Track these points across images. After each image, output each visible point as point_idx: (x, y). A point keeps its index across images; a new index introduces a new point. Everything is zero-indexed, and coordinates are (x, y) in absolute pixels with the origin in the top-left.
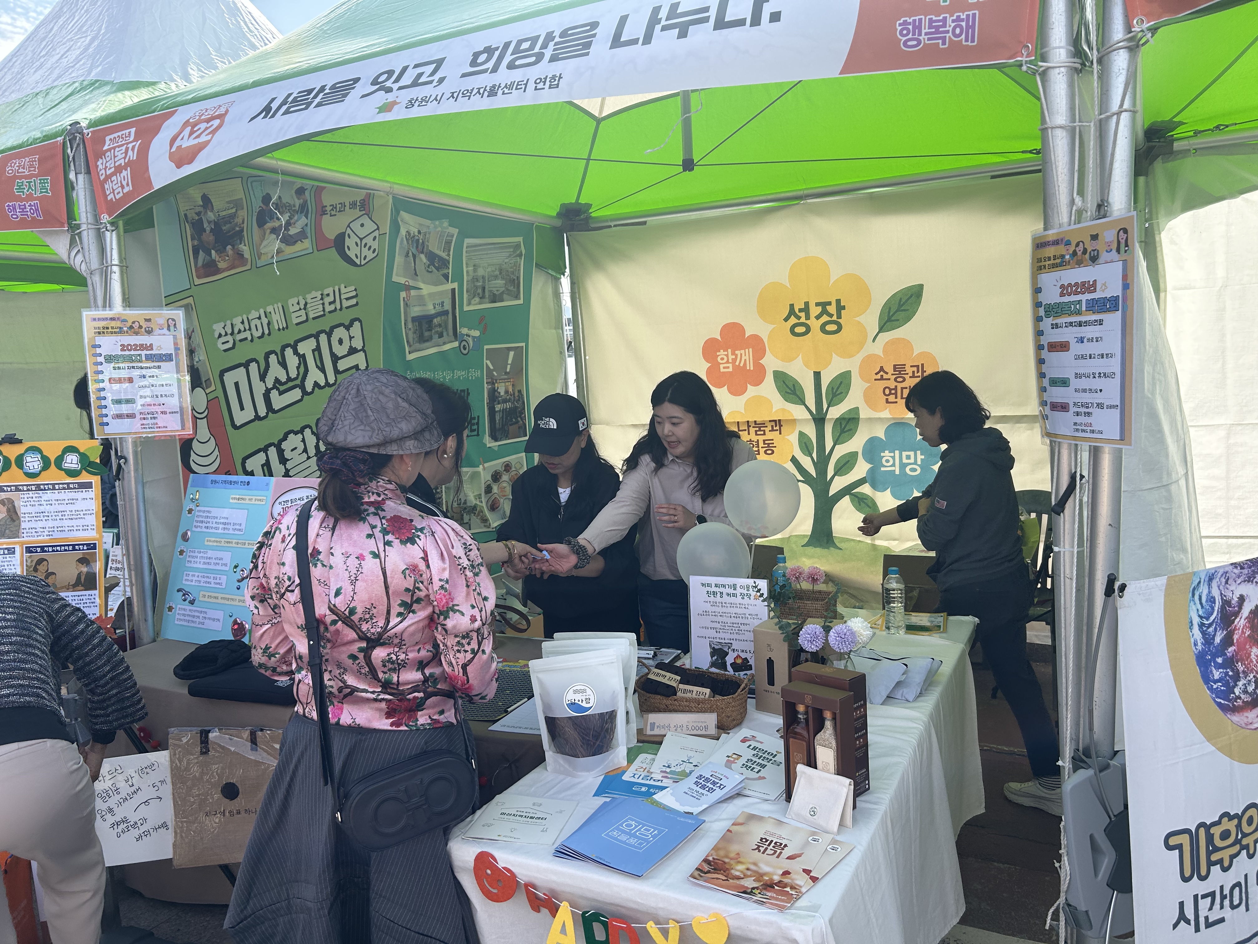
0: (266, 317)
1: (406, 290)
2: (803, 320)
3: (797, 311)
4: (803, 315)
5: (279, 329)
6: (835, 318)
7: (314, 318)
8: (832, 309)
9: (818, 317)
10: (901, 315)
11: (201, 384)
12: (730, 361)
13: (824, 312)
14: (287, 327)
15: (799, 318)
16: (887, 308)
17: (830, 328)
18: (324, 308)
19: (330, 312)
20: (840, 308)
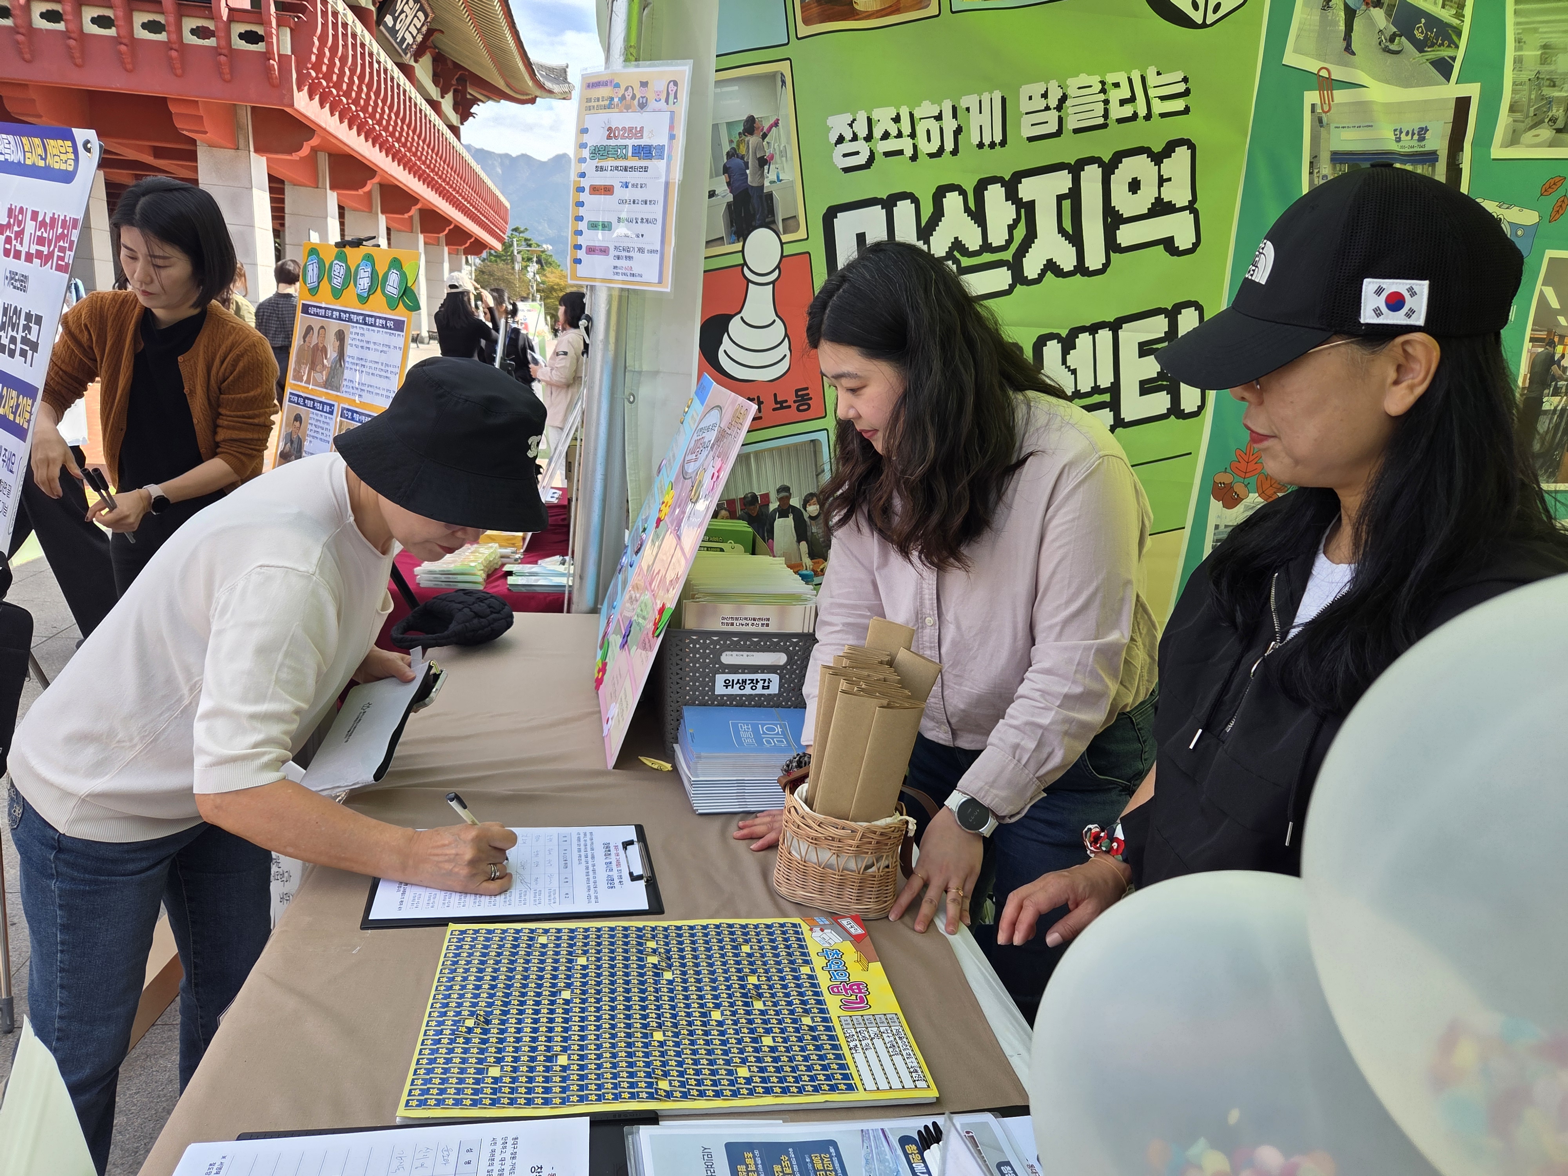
0: (955, 116)
1: (1321, 89)
5: (981, 145)
7: (1076, 131)
11: (774, 222)
14: (1003, 143)
18: (1106, 111)
19: (1120, 121)
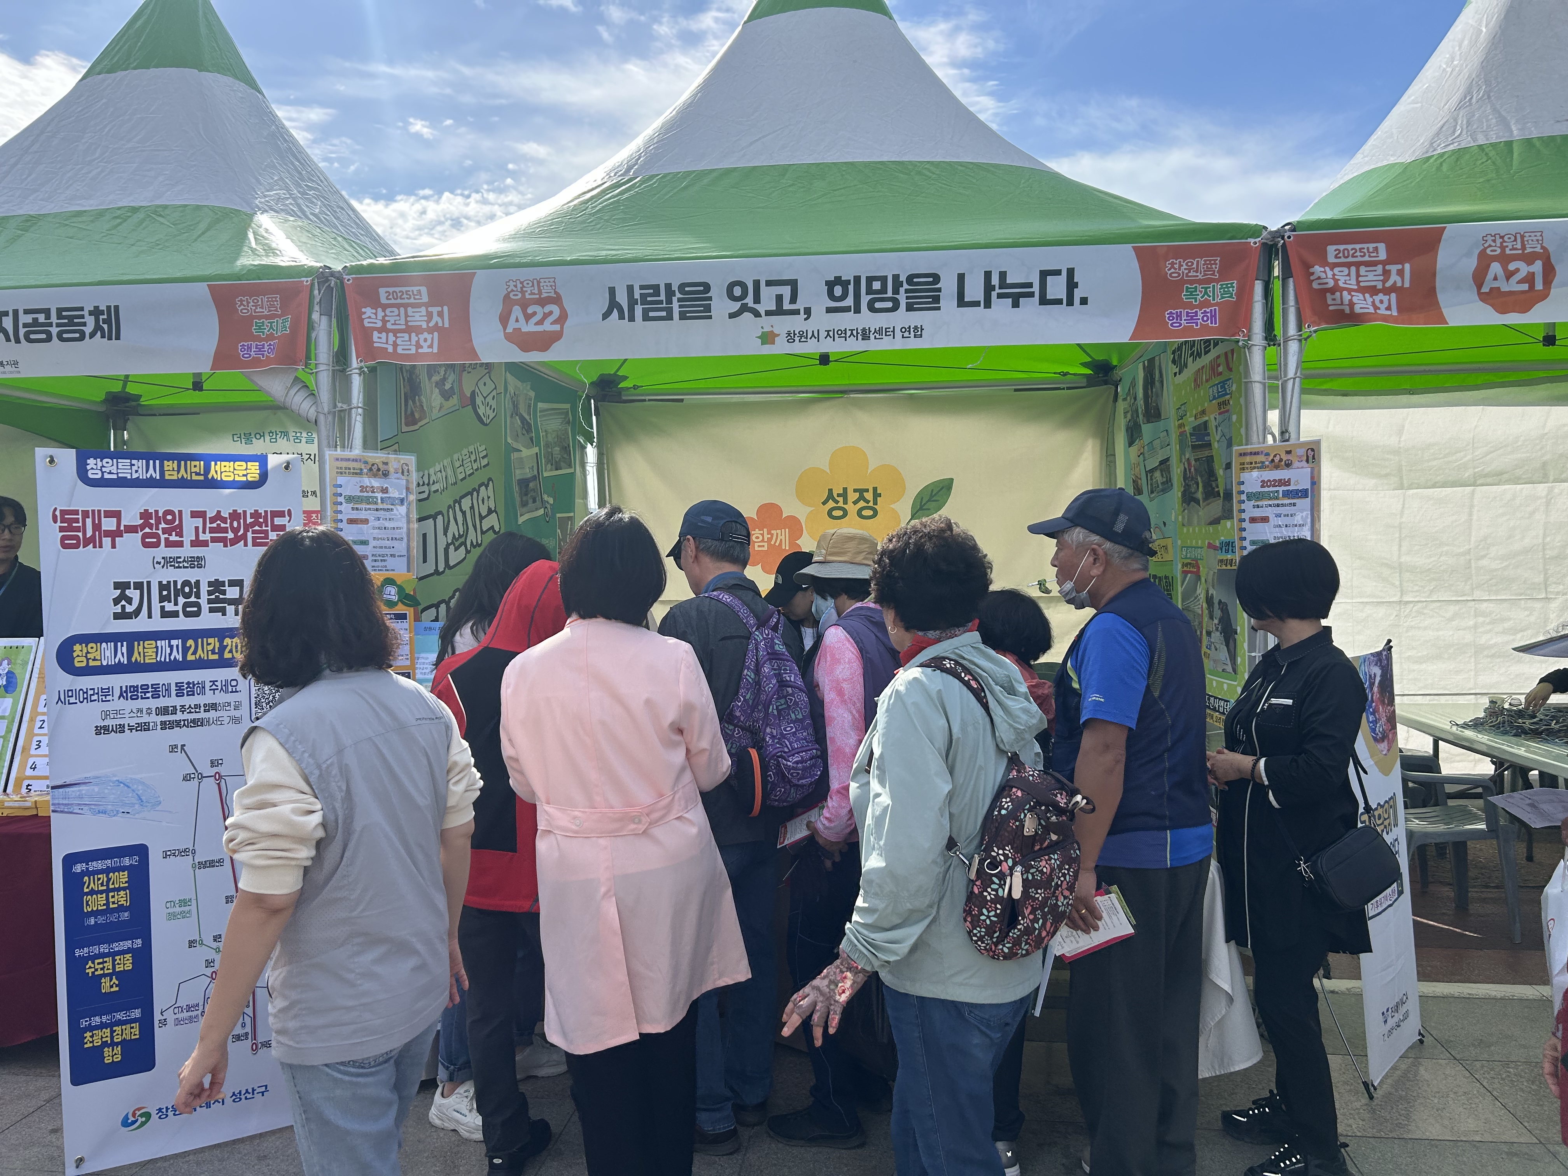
1: (514, 452)
2: (841, 504)
3: (835, 496)
4: (841, 499)
6: (871, 504)
8: (869, 496)
9: (855, 503)
10: (932, 505)
12: (766, 540)
13: (862, 498)
15: (837, 502)
16: (920, 496)
17: (865, 513)
20: (876, 495)
